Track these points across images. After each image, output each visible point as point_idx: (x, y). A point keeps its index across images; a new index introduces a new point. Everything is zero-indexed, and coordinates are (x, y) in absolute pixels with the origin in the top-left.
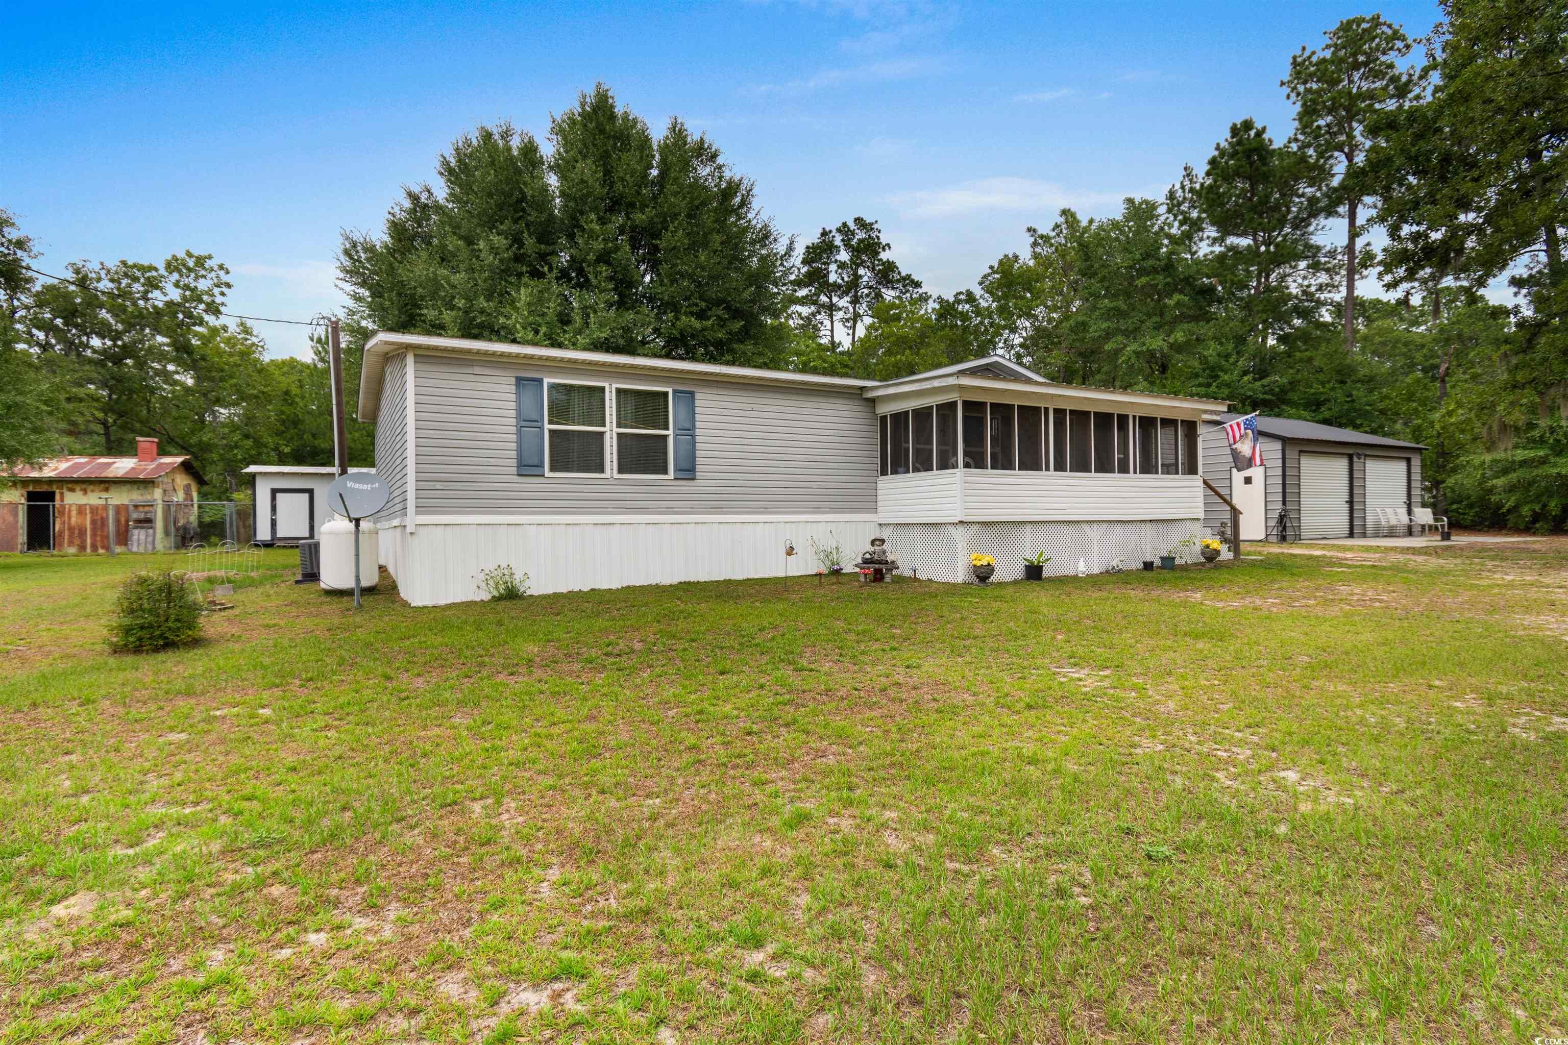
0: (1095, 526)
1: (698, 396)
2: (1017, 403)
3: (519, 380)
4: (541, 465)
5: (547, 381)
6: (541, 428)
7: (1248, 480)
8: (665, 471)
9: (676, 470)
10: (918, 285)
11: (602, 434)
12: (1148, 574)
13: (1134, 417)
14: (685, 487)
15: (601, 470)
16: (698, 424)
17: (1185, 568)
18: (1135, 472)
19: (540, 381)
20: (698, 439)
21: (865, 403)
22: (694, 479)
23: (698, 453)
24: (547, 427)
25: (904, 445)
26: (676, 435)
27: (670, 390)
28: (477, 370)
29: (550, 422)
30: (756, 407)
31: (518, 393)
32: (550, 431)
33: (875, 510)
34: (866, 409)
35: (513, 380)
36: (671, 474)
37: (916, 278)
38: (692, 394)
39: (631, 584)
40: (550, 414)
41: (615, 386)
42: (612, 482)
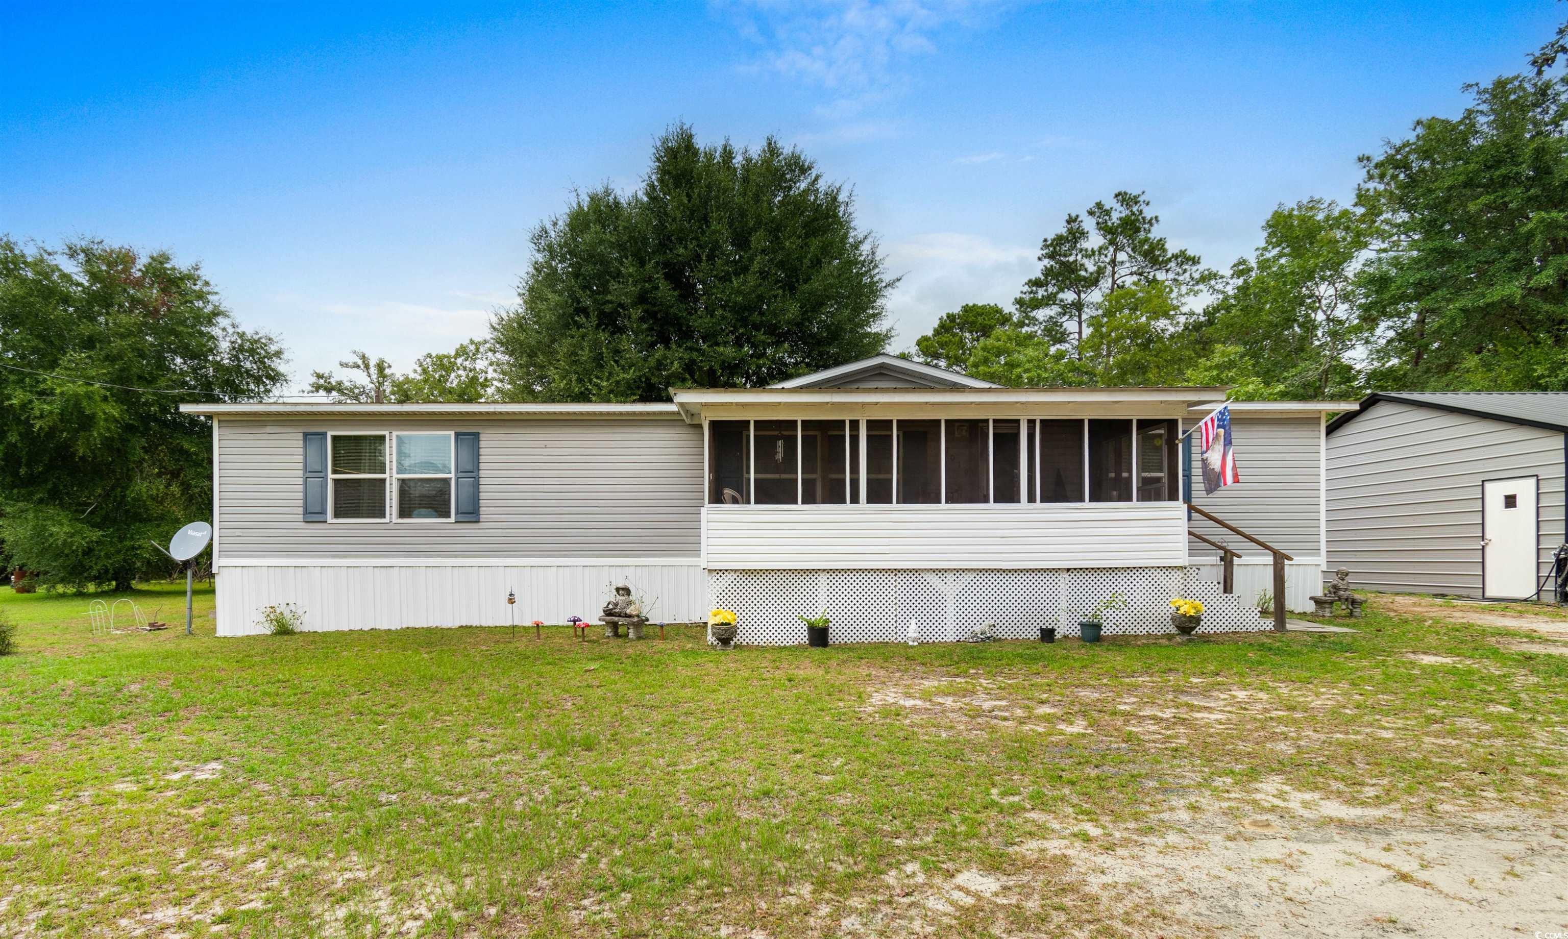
0: (950, 577)
1: (482, 437)
2: (799, 418)
3: (306, 435)
4: (323, 512)
5: (330, 434)
6: (325, 478)
7: (1510, 501)
8: (448, 515)
9: (457, 513)
10: (1195, 261)
11: (384, 480)
12: (1046, 648)
13: (1031, 423)
14: (467, 529)
15: (383, 515)
16: (482, 466)
17: (1122, 642)
18: (1031, 499)
19: (326, 433)
20: (482, 481)
21: (691, 430)
22: (478, 522)
23: (482, 495)
24: (331, 476)
25: (746, 475)
26: (457, 479)
27: (452, 434)
28: (269, 429)
29: (335, 472)
30: (549, 444)
31: (305, 447)
32: (336, 481)
33: (696, 553)
34: (691, 437)
35: (301, 436)
36: (453, 519)
37: (1191, 253)
38: (477, 435)
39: (411, 625)
40: (334, 464)
41: (395, 434)
42: (391, 526)
